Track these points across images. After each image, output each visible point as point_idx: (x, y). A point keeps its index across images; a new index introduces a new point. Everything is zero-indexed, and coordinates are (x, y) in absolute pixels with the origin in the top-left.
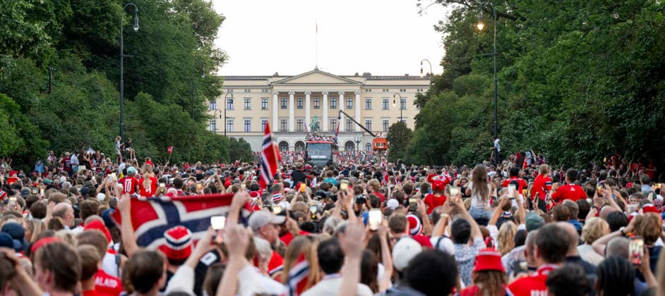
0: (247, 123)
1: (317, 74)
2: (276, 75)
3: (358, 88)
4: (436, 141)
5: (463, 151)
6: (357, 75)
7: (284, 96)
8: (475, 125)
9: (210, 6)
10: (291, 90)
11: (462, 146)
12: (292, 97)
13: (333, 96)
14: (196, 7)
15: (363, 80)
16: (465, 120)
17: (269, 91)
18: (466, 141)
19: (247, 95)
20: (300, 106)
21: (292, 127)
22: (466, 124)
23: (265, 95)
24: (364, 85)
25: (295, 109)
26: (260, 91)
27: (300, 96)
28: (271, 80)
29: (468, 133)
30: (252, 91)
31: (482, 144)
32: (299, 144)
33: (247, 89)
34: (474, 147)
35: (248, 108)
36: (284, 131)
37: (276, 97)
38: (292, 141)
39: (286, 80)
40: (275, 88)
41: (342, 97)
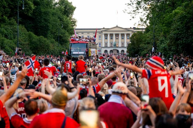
1: (117, 28)
2: (104, 28)
3: (131, 32)
4: (135, 49)
5: (143, 53)
6: (131, 28)
7: (106, 35)
8: (148, 43)
10: (109, 33)
11: (143, 50)
12: (109, 35)
13: (123, 35)
15: (133, 30)
16: (145, 41)
17: (101, 33)
18: (145, 49)
20: (112, 38)
21: (109, 45)
22: (145, 43)
23: (100, 35)
24: (133, 31)
25: (110, 39)
26: (99, 33)
27: (111, 35)
28: (102, 30)
29: (145, 46)
31: (149, 50)
32: (111, 51)
33: (94, 33)
36: (106, 47)
37: (103, 35)
38: (109, 50)
39: (107, 30)
40: (103, 32)
41: (125, 35)
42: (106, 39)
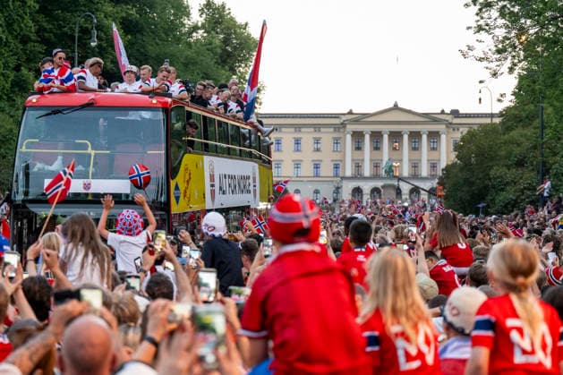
0: (317, 167)
1: (397, 111)
2: (350, 113)
3: (444, 126)
4: (471, 184)
5: (503, 197)
6: (443, 112)
7: (358, 136)
8: (520, 164)
9: (245, 29)
10: (367, 129)
11: (503, 190)
12: (367, 138)
13: (415, 136)
14: (229, 28)
15: (449, 118)
16: (508, 157)
17: (341, 130)
18: (507, 184)
19: (317, 135)
20: (377, 147)
21: (367, 172)
22: (510, 163)
23: (336, 135)
24: (451, 124)
25: (371, 152)
26: (332, 130)
27: (377, 136)
28: (344, 118)
29: (510, 174)
30: (322, 130)
31: (525, 188)
32: (375, 191)
33: (317, 127)
34: (515, 191)
35: (318, 150)
36: (358, 176)
37: (349, 137)
38: (367, 187)
39: (361, 118)
40: (348, 126)
41: (424, 137)
42: (359, 148)
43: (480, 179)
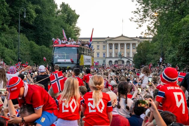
0: (98, 54)
1: (123, 37)
2: (108, 37)
3: (137, 42)
6: (137, 37)
7: (111, 45)
8: (156, 53)
9: (74, 12)
10: (113, 42)
11: (150, 61)
12: (114, 45)
13: (128, 45)
14: (69, 12)
15: (139, 39)
17: (106, 43)
18: (152, 59)
19: (98, 44)
20: (116, 48)
21: (113, 56)
22: (153, 53)
23: (104, 44)
24: (139, 41)
27: (116, 45)
28: (106, 39)
29: (153, 56)
30: (100, 43)
31: (157, 60)
32: (116, 62)
33: (98, 42)
35: (98, 49)
36: (111, 57)
37: (108, 45)
38: (113, 60)
39: (112, 39)
40: (107, 42)
41: (131, 45)
42: (111, 49)
43: (144, 58)
